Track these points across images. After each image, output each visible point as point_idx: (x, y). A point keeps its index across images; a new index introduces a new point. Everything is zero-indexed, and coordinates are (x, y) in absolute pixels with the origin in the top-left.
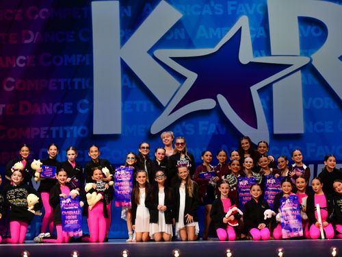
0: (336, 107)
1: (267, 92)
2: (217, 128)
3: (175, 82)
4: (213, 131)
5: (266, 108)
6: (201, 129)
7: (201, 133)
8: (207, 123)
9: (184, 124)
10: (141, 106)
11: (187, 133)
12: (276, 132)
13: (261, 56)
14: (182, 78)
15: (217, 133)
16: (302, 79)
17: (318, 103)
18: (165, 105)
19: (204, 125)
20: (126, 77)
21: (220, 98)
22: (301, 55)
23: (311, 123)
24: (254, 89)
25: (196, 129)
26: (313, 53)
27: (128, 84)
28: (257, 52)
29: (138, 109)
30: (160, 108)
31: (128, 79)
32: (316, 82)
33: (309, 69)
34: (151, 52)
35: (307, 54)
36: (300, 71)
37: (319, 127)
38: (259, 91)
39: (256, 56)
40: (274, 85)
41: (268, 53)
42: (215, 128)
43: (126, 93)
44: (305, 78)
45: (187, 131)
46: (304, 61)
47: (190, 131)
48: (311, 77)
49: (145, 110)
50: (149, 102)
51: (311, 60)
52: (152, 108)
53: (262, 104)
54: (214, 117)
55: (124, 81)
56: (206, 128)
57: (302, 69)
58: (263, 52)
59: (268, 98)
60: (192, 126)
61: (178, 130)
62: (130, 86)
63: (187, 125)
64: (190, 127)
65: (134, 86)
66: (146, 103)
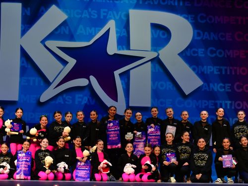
0: (175, 89)
1: (126, 76)
2: (88, 99)
3: (60, 65)
4: (85, 102)
5: (125, 87)
6: (77, 100)
7: (77, 103)
8: (81, 96)
9: (64, 96)
10: (34, 81)
11: (67, 102)
12: (130, 105)
13: (123, 49)
14: (65, 63)
15: (88, 104)
16: (152, 68)
17: (162, 86)
18: (51, 82)
19: (79, 98)
20: (24, 59)
21: (92, 78)
22: (152, 50)
23: (156, 100)
24: (117, 73)
25: (73, 99)
26: (160, 50)
27: (25, 64)
28: (120, 46)
29: (31, 83)
30: (48, 83)
31: (25, 62)
32: (161, 70)
33: (157, 61)
34: (43, 42)
35: (155, 51)
36: (150, 62)
37: (162, 103)
38: (120, 75)
39: (120, 49)
40: (131, 71)
41: (128, 48)
44: (153, 67)
45: (66, 101)
46: (154, 55)
47: (68, 101)
48: (157, 66)
49: (37, 84)
50: (40, 79)
51: (158, 55)
52: (42, 83)
53: (122, 84)
54: (87, 92)
55: (22, 62)
56: (80, 100)
57: (152, 60)
58: (124, 47)
59: (126, 80)
60: (71, 97)
61: (60, 100)
62: (26, 66)
63: (67, 97)
64: (69, 98)
65: (29, 66)
66: (38, 79)
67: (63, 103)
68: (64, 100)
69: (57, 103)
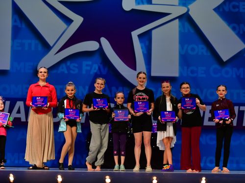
1: (146, 38)
3: (62, 25)
4: (95, 71)
5: (145, 52)
6: (85, 68)
7: (84, 72)
8: (89, 63)
9: (68, 63)
10: (30, 45)
11: (72, 72)
12: (153, 74)
13: (143, 3)
14: (68, 21)
15: (99, 73)
17: (193, 50)
18: (51, 45)
19: (87, 65)
20: (17, 17)
21: (103, 40)
22: (179, 5)
23: (186, 68)
24: (135, 34)
25: (80, 68)
26: (190, 4)
27: (18, 23)
29: (26, 48)
30: (47, 47)
31: (18, 20)
32: (192, 31)
33: (186, 18)
35: (184, 5)
36: (177, 20)
37: (192, 72)
38: (140, 36)
40: (153, 31)
41: (150, 1)
42: (97, 68)
43: (16, 32)
44: (182, 27)
45: (71, 70)
46: (182, 10)
47: (74, 70)
48: (187, 25)
49: (33, 48)
50: (37, 42)
51: (188, 11)
52: (40, 47)
53: (142, 48)
54: (97, 58)
55: (14, 21)
56: (88, 68)
57: (180, 17)
60: (76, 65)
61: (63, 69)
62: (20, 26)
63: (72, 65)
64: (74, 66)
65: (24, 26)
66: (34, 43)
67: (66, 72)
68: (68, 68)
69: (59, 72)
